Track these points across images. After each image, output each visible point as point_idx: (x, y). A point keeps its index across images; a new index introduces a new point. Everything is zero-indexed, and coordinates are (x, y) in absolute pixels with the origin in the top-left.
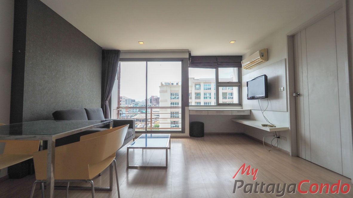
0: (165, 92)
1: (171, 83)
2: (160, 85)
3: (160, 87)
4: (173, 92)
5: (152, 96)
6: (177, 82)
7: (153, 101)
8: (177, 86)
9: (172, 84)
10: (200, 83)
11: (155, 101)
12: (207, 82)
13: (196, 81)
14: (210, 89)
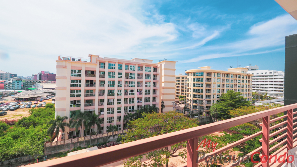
0: (64, 68)
1: (72, 58)
2: (58, 59)
3: (57, 61)
4: (74, 69)
5: (41, 71)
6: (80, 58)
7: (43, 77)
8: (79, 62)
9: (74, 60)
10: (105, 61)
11: (46, 77)
12: (112, 61)
13: (101, 60)
14: (114, 68)
